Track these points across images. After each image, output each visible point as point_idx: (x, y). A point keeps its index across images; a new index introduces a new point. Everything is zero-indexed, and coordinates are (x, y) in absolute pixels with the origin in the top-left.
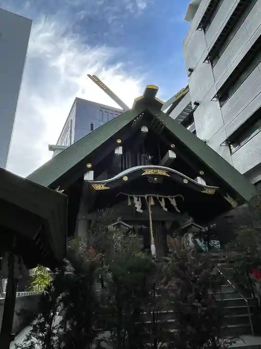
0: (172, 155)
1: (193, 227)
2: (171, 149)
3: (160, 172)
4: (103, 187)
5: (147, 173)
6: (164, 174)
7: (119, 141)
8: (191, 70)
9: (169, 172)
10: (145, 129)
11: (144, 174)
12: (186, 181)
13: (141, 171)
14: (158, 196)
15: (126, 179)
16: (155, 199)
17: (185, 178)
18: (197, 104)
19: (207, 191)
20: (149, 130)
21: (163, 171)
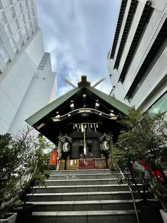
0: (97, 105)
1: (106, 138)
2: (97, 102)
4: (58, 120)
5: (80, 112)
6: (89, 111)
7: (72, 101)
8: (111, 75)
9: (92, 111)
10: (84, 96)
11: (79, 113)
12: (100, 114)
13: (78, 111)
14: (89, 123)
15: (69, 115)
16: (87, 125)
18: (114, 87)
19: (112, 118)
20: (87, 95)
21: (88, 111)
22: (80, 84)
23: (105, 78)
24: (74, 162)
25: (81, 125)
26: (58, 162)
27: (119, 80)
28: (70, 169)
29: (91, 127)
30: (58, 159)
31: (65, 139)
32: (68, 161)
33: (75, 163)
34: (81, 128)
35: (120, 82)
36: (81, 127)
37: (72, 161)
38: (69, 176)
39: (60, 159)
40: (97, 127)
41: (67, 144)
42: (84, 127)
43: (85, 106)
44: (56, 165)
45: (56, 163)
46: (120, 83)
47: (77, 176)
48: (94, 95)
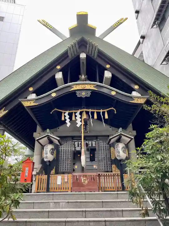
0: (108, 75)
1: (123, 136)
2: (107, 69)
3: (88, 87)
4: (32, 104)
5: (75, 88)
6: (92, 88)
7: (59, 67)
8: (137, 12)
10: (83, 56)
11: (72, 89)
12: (113, 93)
15: (54, 95)
17: (113, 90)
18: (143, 37)
19: (135, 101)
20: (87, 55)
21: (91, 86)
22: (73, 31)
23: (127, 19)
24: (63, 179)
25: (75, 113)
26: (34, 179)
27: (154, 23)
28: (55, 190)
29: (96, 117)
30: (34, 173)
31: (46, 138)
32: (52, 177)
33: (66, 180)
34: (76, 120)
35: (155, 26)
36: (76, 116)
37: (59, 178)
38: (55, 203)
39: (38, 174)
40: (106, 117)
41: (50, 147)
42: (81, 118)
43: (83, 76)
44: (32, 185)
45: (32, 181)
46: (156, 30)
47: (68, 202)
48: (101, 54)
